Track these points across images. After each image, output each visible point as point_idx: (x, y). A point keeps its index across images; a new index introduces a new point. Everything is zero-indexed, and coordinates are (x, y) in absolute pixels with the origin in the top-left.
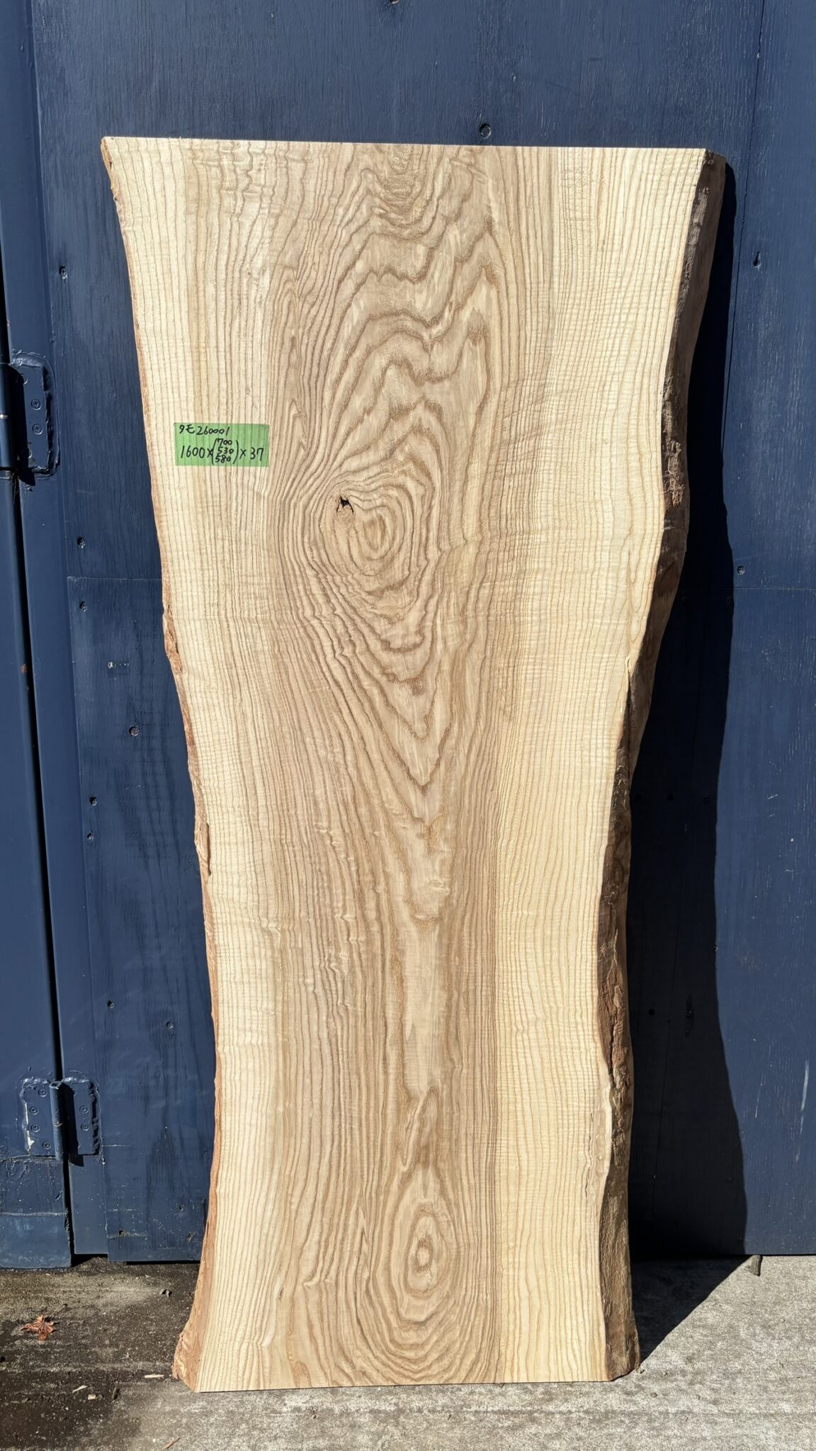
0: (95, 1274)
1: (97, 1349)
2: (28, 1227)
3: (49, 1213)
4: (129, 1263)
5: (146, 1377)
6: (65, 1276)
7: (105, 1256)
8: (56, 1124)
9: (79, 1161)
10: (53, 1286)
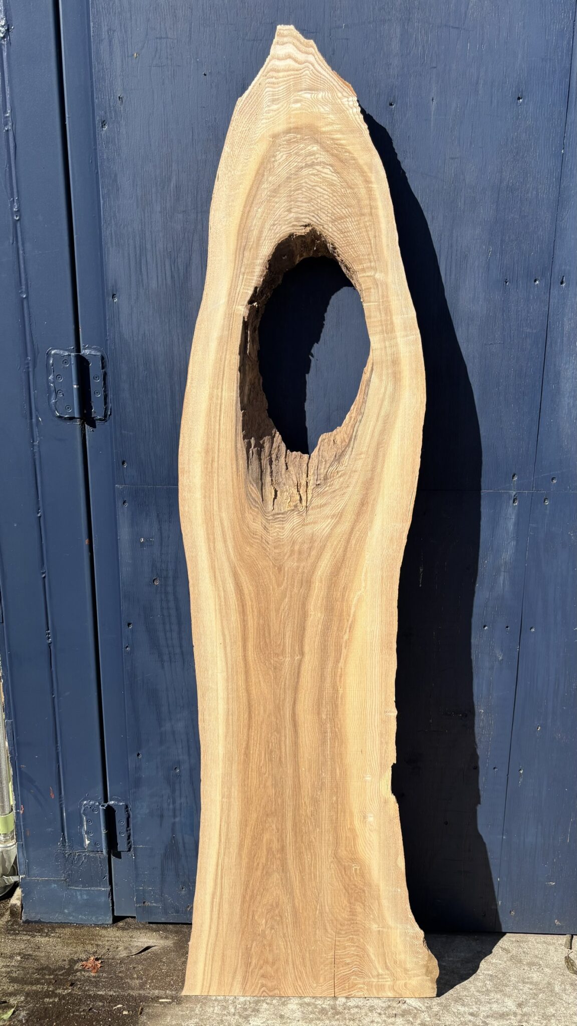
0: (127, 929)
1: (129, 980)
2: (85, 897)
3: (99, 888)
4: (150, 923)
5: (160, 1000)
6: (109, 930)
7: (134, 917)
8: (103, 832)
9: (118, 855)
10: (101, 936)
